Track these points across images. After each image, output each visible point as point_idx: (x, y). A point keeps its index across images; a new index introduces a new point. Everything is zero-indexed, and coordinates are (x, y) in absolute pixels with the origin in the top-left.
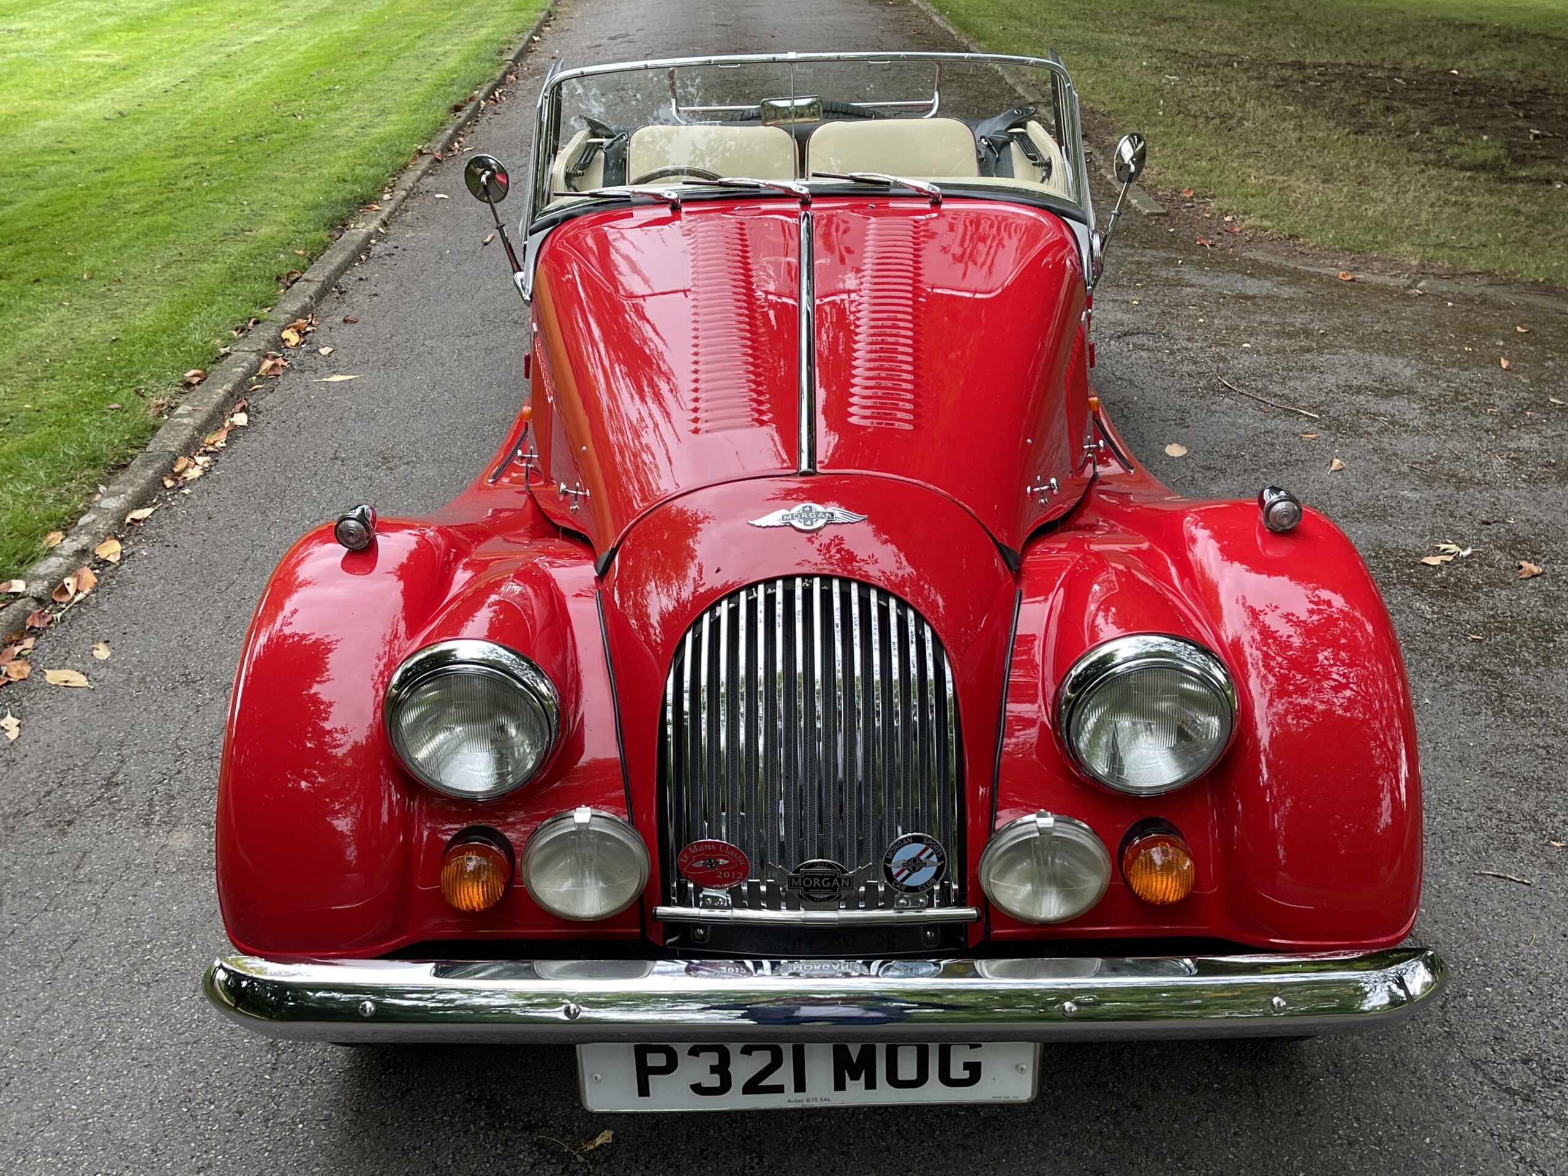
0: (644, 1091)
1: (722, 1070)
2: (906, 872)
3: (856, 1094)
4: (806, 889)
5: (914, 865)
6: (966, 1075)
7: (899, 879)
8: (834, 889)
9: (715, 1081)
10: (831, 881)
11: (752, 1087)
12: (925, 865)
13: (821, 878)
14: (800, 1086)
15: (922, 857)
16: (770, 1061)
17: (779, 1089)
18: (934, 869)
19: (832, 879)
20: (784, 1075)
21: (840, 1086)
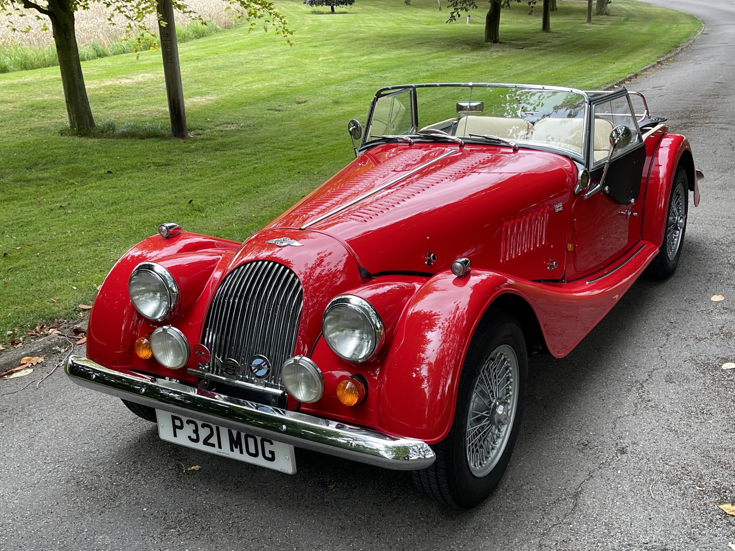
0: (175, 436)
1: (196, 431)
2: (257, 370)
3: (236, 455)
4: (226, 369)
5: (259, 367)
6: (270, 456)
7: (254, 371)
8: (234, 371)
9: (194, 436)
10: (233, 367)
11: (206, 443)
12: (263, 368)
13: (231, 365)
14: (220, 447)
15: (262, 365)
16: (209, 433)
17: (213, 445)
18: (266, 371)
19: (234, 366)
20: (214, 440)
21: (232, 450)
